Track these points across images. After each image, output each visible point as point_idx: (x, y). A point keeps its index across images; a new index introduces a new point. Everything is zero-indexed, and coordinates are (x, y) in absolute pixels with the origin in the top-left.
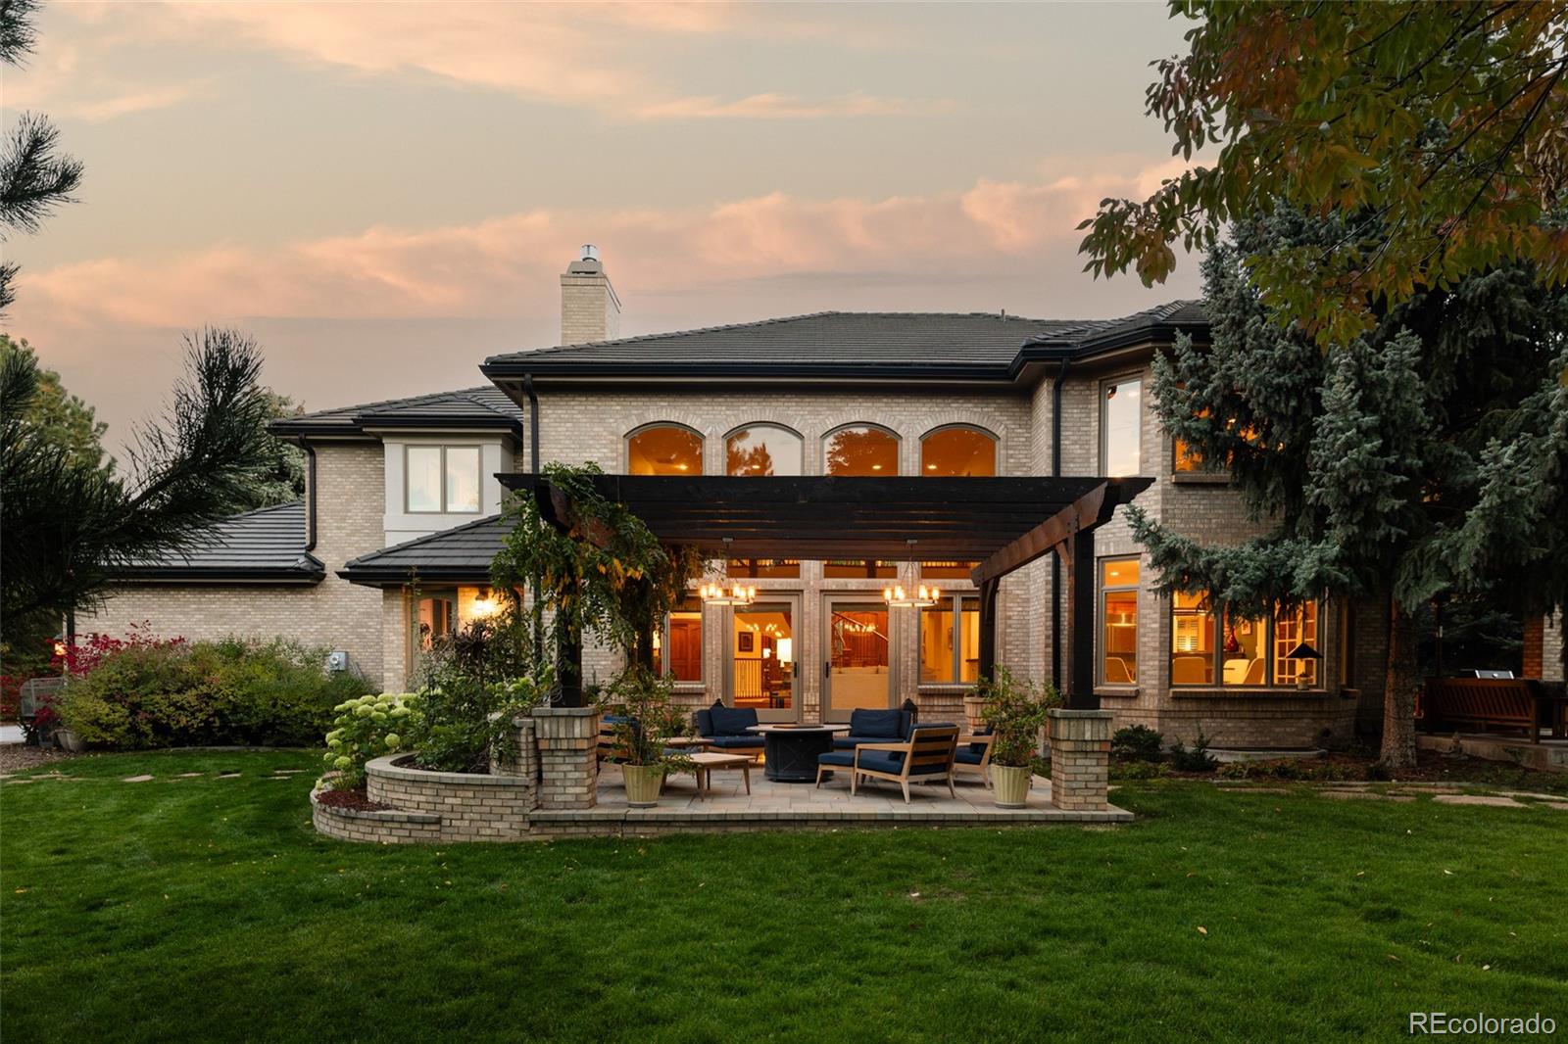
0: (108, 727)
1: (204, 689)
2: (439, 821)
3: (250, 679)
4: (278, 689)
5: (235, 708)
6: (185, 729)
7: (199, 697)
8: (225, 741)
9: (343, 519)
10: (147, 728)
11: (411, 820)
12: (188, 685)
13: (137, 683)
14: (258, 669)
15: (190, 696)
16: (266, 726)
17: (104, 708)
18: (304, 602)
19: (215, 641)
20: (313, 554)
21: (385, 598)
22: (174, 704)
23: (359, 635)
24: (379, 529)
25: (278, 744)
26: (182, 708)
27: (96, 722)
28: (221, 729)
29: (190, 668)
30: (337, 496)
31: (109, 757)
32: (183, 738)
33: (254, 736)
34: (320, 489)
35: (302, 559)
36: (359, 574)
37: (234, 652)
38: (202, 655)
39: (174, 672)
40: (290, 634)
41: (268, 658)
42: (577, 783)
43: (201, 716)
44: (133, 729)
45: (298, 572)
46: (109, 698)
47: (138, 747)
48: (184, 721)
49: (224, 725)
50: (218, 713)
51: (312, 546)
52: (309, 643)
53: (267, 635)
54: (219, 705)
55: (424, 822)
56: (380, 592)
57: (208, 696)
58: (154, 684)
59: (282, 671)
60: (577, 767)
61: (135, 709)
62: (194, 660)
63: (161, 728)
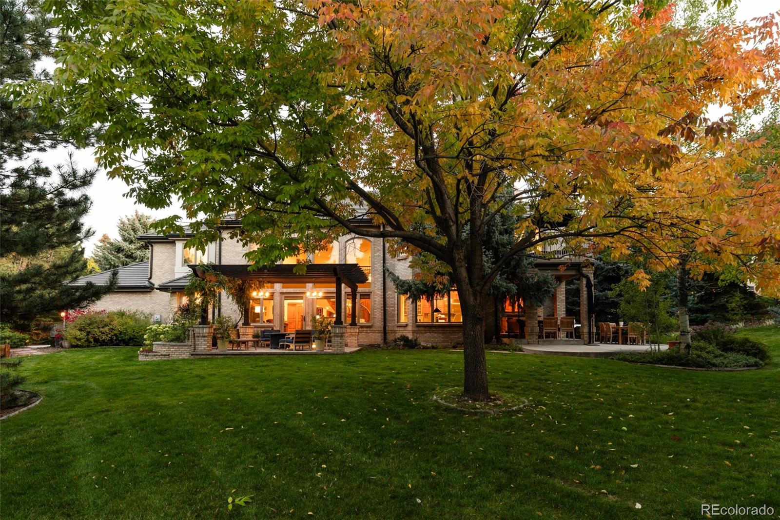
0: (80, 340)
1: (111, 327)
2: (169, 355)
3: (126, 323)
4: (135, 327)
5: (121, 333)
6: (104, 341)
7: (109, 329)
8: (117, 345)
9: (162, 268)
10: (92, 340)
11: (162, 355)
12: (106, 325)
13: (89, 325)
14: (129, 320)
15: (106, 329)
16: (131, 339)
17: (78, 333)
18: (147, 297)
19: (115, 311)
20: (151, 281)
21: (171, 296)
22: (101, 332)
23: (165, 309)
24: (173, 273)
25: (134, 345)
26: (103, 333)
27: (76, 338)
28: (116, 340)
29: (107, 320)
30: (160, 260)
31: (79, 349)
32: (103, 343)
33: (126, 343)
34: (154, 258)
35: (147, 282)
36: (163, 288)
37: (122, 314)
38: (111, 316)
39: (102, 321)
40: (141, 309)
41: (133, 316)
42: (205, 345)
43: (109, 336)
44: (87, 340)
45: (145, 287)
46: (80, 330)
47: (88, 346)
48: (104, 337)
49: (117, 338)
50: (115, 335)
51: (150, 278)
52: (147, 311)
53: (133, 309)
54: (116, 332)
55: (165, 355)
56: (169, 294)
57: (112, 329)
58: (95, 325)
59: (137, 321)
60: (204, 341)
61: (88, 333)
62: (108, 317)
63: (96, 340)
